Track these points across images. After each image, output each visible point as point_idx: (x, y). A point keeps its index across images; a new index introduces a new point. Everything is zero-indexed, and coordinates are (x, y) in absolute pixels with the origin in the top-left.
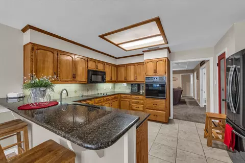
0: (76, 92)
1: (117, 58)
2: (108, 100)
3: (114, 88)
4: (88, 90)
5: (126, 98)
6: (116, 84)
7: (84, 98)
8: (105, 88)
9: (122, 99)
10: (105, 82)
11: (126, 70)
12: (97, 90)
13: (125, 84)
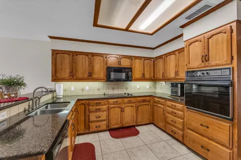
0: (99, 89)
1: (153, 49)
2: (129, 102)
3: (155, 87)
4: (113, 89)
5: (158, 102)
6: (157, 82)
7: (106, 96)
8: (138, 87)
9: (155, 104)
10: (131, 80)
11: (165, 63)
12: (127, 89)
13: (163, 83)
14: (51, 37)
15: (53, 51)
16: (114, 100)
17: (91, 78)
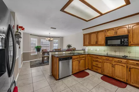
14: (83, 30)
15: (84, 34)
16: (106, 58)
17: (97, 44)
